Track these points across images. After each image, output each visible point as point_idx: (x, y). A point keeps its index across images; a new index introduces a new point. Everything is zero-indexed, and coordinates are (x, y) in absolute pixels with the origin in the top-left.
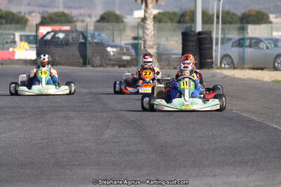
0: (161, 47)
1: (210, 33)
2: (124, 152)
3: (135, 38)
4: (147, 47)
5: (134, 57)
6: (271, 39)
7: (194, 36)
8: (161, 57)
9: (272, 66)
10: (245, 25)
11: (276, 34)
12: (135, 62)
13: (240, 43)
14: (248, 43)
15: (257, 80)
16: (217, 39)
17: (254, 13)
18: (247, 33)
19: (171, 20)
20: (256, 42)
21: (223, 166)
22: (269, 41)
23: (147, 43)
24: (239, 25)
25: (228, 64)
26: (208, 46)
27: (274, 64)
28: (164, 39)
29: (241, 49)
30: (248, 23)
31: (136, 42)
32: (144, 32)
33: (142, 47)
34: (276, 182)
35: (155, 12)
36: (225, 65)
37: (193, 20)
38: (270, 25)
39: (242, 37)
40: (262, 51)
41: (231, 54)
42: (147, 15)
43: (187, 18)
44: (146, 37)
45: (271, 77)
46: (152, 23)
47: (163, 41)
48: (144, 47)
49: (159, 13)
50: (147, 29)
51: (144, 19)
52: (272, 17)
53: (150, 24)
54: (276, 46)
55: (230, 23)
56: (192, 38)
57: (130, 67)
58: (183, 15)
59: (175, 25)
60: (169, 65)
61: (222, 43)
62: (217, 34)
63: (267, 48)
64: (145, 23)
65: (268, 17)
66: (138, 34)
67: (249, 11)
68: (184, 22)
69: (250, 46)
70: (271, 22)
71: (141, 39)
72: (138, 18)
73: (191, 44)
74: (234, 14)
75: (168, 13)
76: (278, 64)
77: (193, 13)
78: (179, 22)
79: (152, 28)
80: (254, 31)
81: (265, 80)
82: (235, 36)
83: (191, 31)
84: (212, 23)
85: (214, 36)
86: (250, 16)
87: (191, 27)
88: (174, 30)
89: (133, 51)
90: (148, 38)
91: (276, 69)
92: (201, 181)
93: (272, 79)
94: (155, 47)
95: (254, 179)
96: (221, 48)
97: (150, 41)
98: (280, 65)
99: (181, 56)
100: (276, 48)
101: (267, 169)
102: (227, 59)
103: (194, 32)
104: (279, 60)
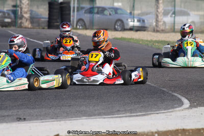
1: (69, 3)
3: (14, 6)
4: (23, 12)
5: (14, 20)
6: (113, 8)
7: (57, 5)
8: (33, 19)
9: (113, 28)
11: (116, 5)
12: (14, 23)
13: (90, 11)
14: (96, 10)
16: (74, 8)
18: (96, 3)
20: (102, 10)
21: (76, 99)
22: (112, 10)
23: (23, 10)
25: (82, 26)
26: (67, 12)
27: (115, 27)
28: (35, 7)
29: (92, 15)
31: (15, 9)
32: (21, 2)
33: (19, 13)
34: (114, 111)
36: (80, 26)
39: (92, 6)
41: (84, 18)
44: (22, 5)
45: (112, 36)
47: (35, 9)
48: (21, 13)
54: (116, 13)
56: (56, 7)
57: (10, 27)
60: (39, 25)
61: (78, 11)
62: (74, 4)
63: (110, 14)
66: (16, 3)
69: (98, 13)
71: (18, 7)
73: (55, 11)
80: (100, 2)
82: (87, 5)
83: (55, 1)
85: (72, 5)
89: (12, 16)
90: (24, 6)
91: (116, 30)
92: (60, 109)
93: (113, 37)
94: (29, 13)
95: (98, 108)
96: (77, 14)
97: (25, 8)
98: (119, 27)
99: (47, 20)
100: (117, 15)
101: (108, 101)
102: (81, 22)
103: (57, 2)
104: (119, 23)
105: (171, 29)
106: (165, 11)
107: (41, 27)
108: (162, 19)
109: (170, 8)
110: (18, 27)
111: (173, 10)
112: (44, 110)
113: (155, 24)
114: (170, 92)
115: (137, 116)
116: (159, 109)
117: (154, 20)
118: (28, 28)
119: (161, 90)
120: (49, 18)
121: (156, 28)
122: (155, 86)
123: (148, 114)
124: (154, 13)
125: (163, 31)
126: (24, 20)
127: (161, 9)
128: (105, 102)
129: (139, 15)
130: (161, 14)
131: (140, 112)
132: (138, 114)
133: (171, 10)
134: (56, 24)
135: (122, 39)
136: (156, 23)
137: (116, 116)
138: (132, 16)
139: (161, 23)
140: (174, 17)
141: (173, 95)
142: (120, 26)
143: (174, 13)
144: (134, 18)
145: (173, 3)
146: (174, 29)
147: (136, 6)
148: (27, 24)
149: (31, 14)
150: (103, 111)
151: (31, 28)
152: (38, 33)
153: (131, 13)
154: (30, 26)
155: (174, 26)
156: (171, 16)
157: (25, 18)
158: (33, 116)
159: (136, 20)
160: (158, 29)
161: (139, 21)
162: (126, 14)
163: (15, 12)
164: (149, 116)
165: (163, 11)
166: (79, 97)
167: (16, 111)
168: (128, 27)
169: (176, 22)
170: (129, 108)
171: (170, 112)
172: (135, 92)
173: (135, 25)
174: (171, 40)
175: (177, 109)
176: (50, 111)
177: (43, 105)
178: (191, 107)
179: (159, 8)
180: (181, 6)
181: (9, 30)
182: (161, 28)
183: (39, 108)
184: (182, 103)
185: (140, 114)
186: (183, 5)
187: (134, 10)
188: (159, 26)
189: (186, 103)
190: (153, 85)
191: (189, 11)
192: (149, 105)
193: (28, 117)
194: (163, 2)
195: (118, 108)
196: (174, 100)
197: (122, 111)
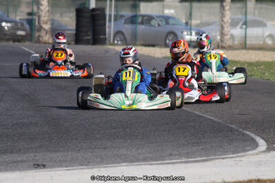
0: (56, 23)
1: (103, 10)
2: (17, 124)
3: (30, 14)
4: (41, 22)
5: (29, 32)
6: (162, 17)
7: (87, 12)
9: (163, 43)
10: (137, 2)
11: (167, 12)
12: (29, 37)
13: (133, 20)
14: (140, 20)
15: (148, 56)
16: (110, 16)
18: (140, 10)
20: (148, 19)
21: (114, 139)
22: (161, 19)
23: (42, 19)
24: (132, 3)
25: (121, 40)
26: (102, 22)
27: (165, 42)
28: (58, 15)
29: (134, 26)
31: (30, 17)
32: (38, 8)
33: (37, 23)
34: (165, 154)
36: (118, 41)
38: (162, 3)
39: (134, 14)
41: (124, 31)
44: (41, 13)
45: (162, 54)
47: (57, 17)
48: (39, 23)
50: (42, 5)
54: (167, 23)
56: (86, 15)
57: (25, 42)
62: (110, 10)
63: (159, 25)
66: (33, 10)
69: (142, 23)
70: (163, 1)
71: (35, 15)
73: (85, 20)
76: (169, 40)
79: (47, 4)
80: (146, 8)
81: (156, 56)
82: (127, 13)
83: (85, 7)
85: (107, 13)
87: (84, 4)
88: (68, 7)
89: (27, 27)
90: (43, 14)
91: (166, 46)
92: (92, 153)
93: (163, 56)
94: (49, 23)
95: (144, 151)
96: (114, 25)
97: (45, 17)
99: (74, 32)
100: (167, 26)
101: (157, 142)
102: (120, 35)
103: (88, 8)
104: (171, 37)
105: (241, 44)
106: (233, 20)
108: (229, 32)
109: (240, 16)
110: (36, 42)
111: (244, 20)
112: (70, 153)
113: (219, 37)
114: (241, 130)
115: (196, 161)
116: (226, 152)
117: (218, 33)
118: (49, 43)
119: (228, 127)
120: (77, 30)
121: (220, 43)
122: (220, 121)
123: (210, 160)
124: (218, 23)
125: (231, 48)
126: (43, 33)
127: (227, 18)
128: (152, 143)
129: (198, 25)
130: (228, 24)
131: (200, 156)
132: (197, 159)
133: (241, 20)
134: (85, 38)
136: (221, 37)
137: (168, 161)
138: (189, 27)
139: (227, 37)
140: (246, 28)
141: (244, 134)
142: (172, 40)
143: (245, 23)
144: (191, 29)
145: (244, 10)
146: (245, 43)
147: (193, 14)
148: (47, 38)
149: (52, 24)
150: (151, 155)
153: (187, 23)
154: (51, 41)
155: (246, 41)
156: (241, 28)
157: (45, 30)
158: (55, 161)
159: (194, 33)
160: (224, 45)
161: (197, 34)
162: (181, 25)
163: (30, 22)
164: (212, 162)
165: (230, 21)
166: (117, 137)
167: (32, 155)
169: (248, 35)
170: (185, 152)
171: (240, 156)
172: (192, 130)
173: (192, 40)
174: (241, 60)
175: (250, 152)
176: (78, 155)
177: (69, 147)
178: (269, 150)
179: (224, 17)
180: (254, 14)
181: (23, 46)
182: (228, 44)
183: (63, 151)
184: (256, 145)
185: (200, 159)
186: (257, 12)
187: (191, 19)
188: (225, 41)
189: (262, 144)
190: (217, 120)
191: (265, 21)
192: (212, 147)
193: (48, 164)
194: (230, 9)
195: (170, 151)
196: (245, 141)
197: (176, 155)
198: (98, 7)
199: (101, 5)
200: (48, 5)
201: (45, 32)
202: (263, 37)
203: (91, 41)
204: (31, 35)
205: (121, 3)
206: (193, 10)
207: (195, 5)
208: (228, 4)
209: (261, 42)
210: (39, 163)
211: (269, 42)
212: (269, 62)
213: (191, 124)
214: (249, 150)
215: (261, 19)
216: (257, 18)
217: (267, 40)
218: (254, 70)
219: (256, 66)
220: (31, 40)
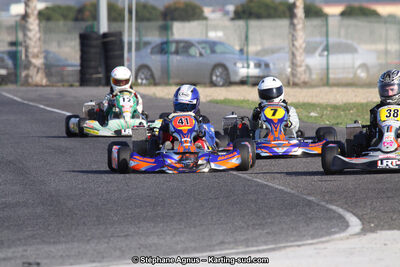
0: (51, 55)
1: (120, 35)
3: (13, 44)
4: (30, 55)
5: (13, 71)
6: (206, 42)
7: (97, 39)
8: (51, 69)
9: (208, 80)
10: (169, 23)
11: (213, 35)
12: (13, 78)
13: (163, 49)
14: (173, 48)
16: (130, 44)
17: (182, 6)
18: (172, 34)
19: (65, 17)
20: (185, 47)
21: (139, 223)
22: (204, 45)
23: (30, 50)
24: (160, 23)
25: (146, 79)
26: (117, 53)
27: (211, 78)
28: (55, 44)
29: (164, 57)
30: (174, 19)
31: (14, 48)
32: (25, 35)
33: (23, 57)
34: (214, 243)
35: (41, 6)
36: (142, 79)
37: (95, 17)
38: (204, 22)
39: (165, 39)
40: (194, 60)
41: (149, 63)
42: (29, 11)
43: (87, 14)
44: (28, 42)
45: (206, 96)
46: (37, 22)
47: (53, 48)
48: (27, 56)
49: (47, 8)
50: (30, 30)
51: (25, 17)
52: (207, 11)
53: (33, 24)
54: (213, 51)
55: (149, 20)
56: (95, 43)
57: (6, 84)
58: (81, 11)
59: (70, 24)
60: (62, 80)
61: (138, 49)
62: (130, 35)
63: (201, 54)
64: (26, 21)
65: (202, 12)
66: (17, 37)
67: (175, 3)
68: (83, 20)
69: (177, 52)
70: (206, 19)
71: (21, 44)
72: (17, 15)
73: (93, 50)
74: (154, 8)
75: (59, 7)
76: (217, 76)
77: (95, 7)
78: (76, 19)
79: (37, 28)
80: (181, 31)
82: (155, 38)
83: (93, 32)
84: (123, 20)
85: (126, 39)
86: (176, 9)
87: (92, 27)
88: (69, 32)
89: (10, 63)
90: (31, 43)
91: (213, 84)
92: (108, 243)
93: (208, 99)
94: (42, 56)
95: (183, 239)
96: (136, 57)
97: (34, 47)
98: (219, 79)
99: (79, 68)
100: (213, 55)
101: (201, 225)
102: (145, 71)
103: (97, 33)
104: (218, 72)
105: (322, 79)
106: (308, 43)
107: (66, 84)
108: (302, 61)
109: (318, 39)
110: (22, 85)
111: (325, 43)
112: (76, 244)
113: (289, 70)
114: (323, 203)
116: (302, 237)
117: (288, 64)
118: (42, 86)
119: (304, 199)
120: (82, 65)
121: (291, 78)
122: (292, 192)
123: (280, 248)
124: (287, 50)
125: (306, 84)
126: (32, 71)
127: (300, 42)
128: (195, 227)
129: (257, 53)
130: (301, 51)
131: (266, 243)
132: (261, 248)
133: (321, 43)
134: (95, 76)
135: (226, 102)
136: (293, 69)
138: (245, 56)
139: (301, 70)
140: (327, 56)
141: (328, 210)
142: (221, 76)
143: (327, 48)
144: (247, 59)
145: (324, 29)
146: (328, 78)
147: (251, 36)
148: (39, 78)
149: (46, 58)
150: (193, 245)
151: (46, 86)
152: (62, 96)
153: (241, 51)
154: (44, 82)
155: (328, 74)
156: (320, 55)
157: (35, 66)
158: (54, 257)
159: (252, 64)
160: (296, 80)
161: (258, 65)
162: (234, 53)
163: (14, 56)
164: (283, 252)
165: (304, 45)
166: (144, 220)
167: (20, 249)
168: (237, 79)
169: (330, 66)
170: (243, 238)
171: (323, 242)
172: (253, 205)
173: (250, 74)
174: (321, 102)
175: (337, 236)
176: (88, 247)
177: (74, 236)
178: (364, 231)
179: (296, 40)
180: (339, 36)
181: (5, 91)
182: (302, 80)
183: (65, 242)
184: (346, 225)
185: (265, 247)
186: (343, 32)
187: (247, 45)
188: (299, 75)
189: (355, 224)
190: (289, 190)
191: (355, 44)
192: (282, 229)
193: (45, 261)
194: (304, 28)
195: (221, 238)
196: (330, 219)
197: (229, 243)
198: (113, 30)
199: (116, 27)
200: (40, 31)
201: (36, 70)
202: (353, 68)
203: (103, 82)
204: (16, 75)
205: (145, 24)
206: (250, 31)
207: (254, 23)
208: (301, 21)
209: (351, 76)
210: (31, 261)
211: (362, 75)
212: (362, 105)
213: (251, 197)
214: (335, 233)
215: (349, 42)
216: (343, 40)
217: (359, 71)
218: (341, 116)
219: (344, 110)
220: (15, 82)
